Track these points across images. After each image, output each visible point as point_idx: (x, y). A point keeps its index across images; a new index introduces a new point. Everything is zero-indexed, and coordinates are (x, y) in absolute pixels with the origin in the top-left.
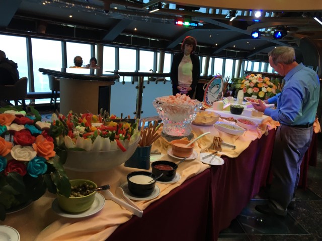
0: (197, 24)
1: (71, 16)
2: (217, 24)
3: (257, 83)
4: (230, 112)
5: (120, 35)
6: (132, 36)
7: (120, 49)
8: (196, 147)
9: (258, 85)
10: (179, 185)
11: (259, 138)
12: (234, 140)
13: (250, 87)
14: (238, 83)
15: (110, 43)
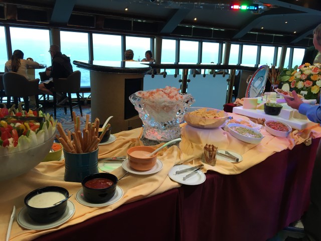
0: (257, 7)
1: (126, 9)
2: (289, 7)
3: (311, 75)
4: (263, 111)
5: (178, 27)
6: (193, 27)
7: (181, 41)
8: (173, 157)
9: (312, 77)
10: (110, 210)
11: (291, 148)
12: (247, 149)
13: (301, 80)
14: (286, 75)
15: (169, 36)
